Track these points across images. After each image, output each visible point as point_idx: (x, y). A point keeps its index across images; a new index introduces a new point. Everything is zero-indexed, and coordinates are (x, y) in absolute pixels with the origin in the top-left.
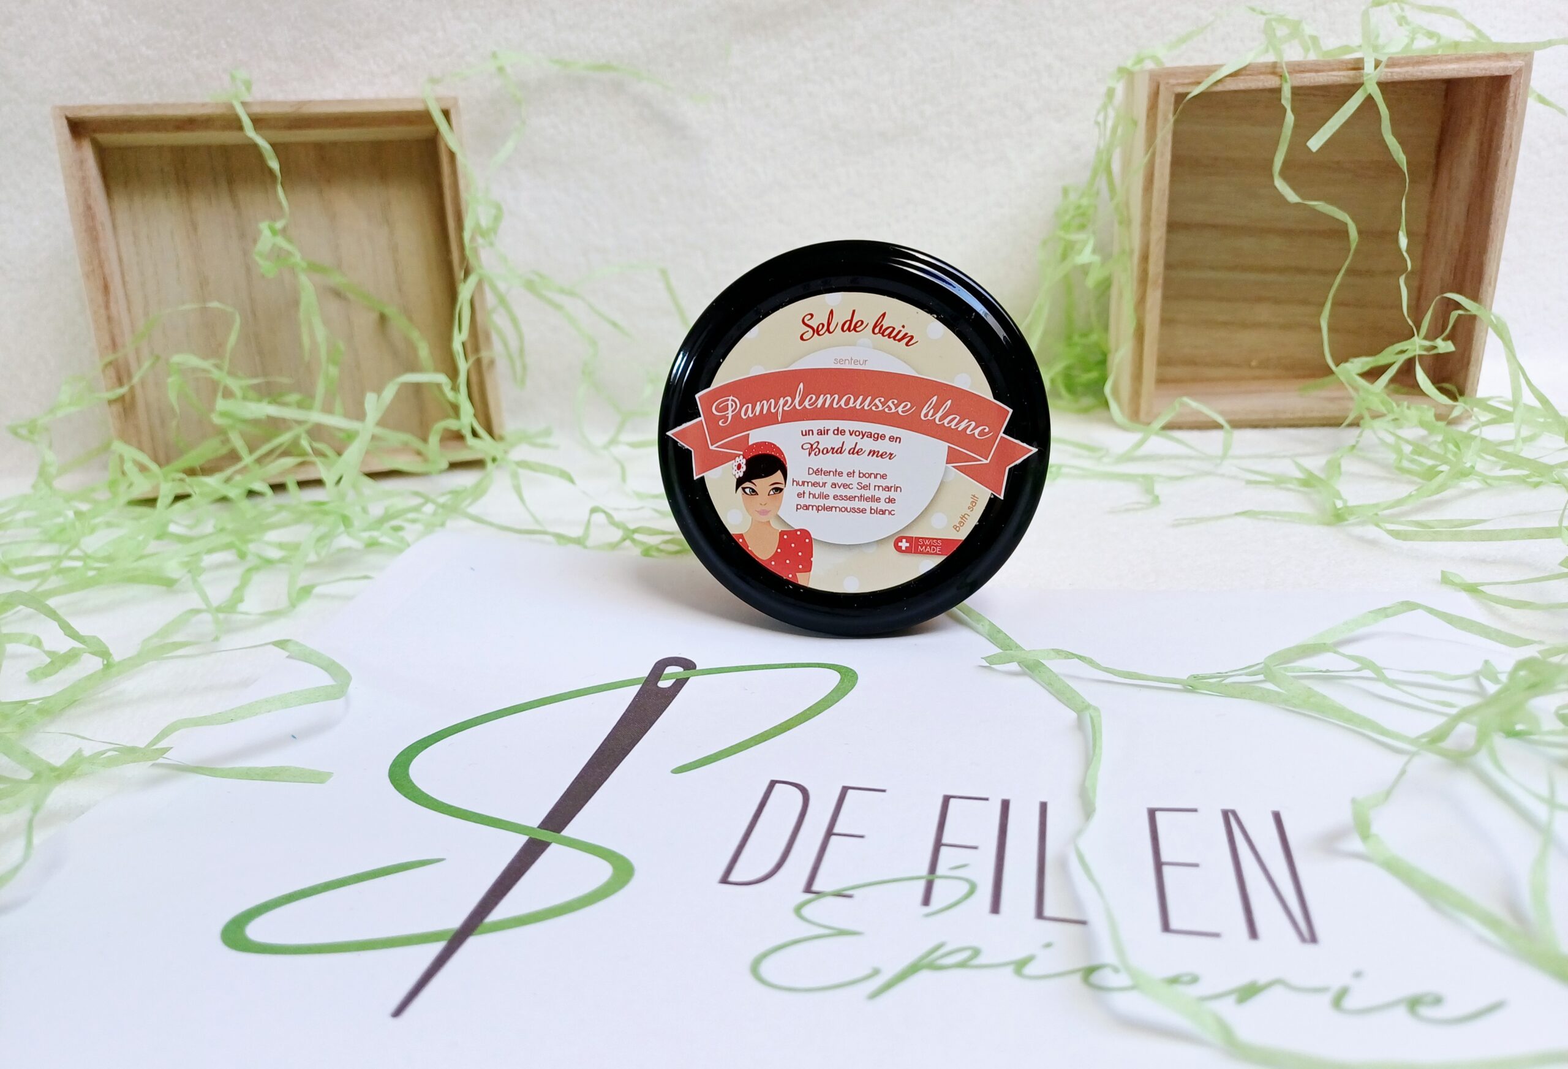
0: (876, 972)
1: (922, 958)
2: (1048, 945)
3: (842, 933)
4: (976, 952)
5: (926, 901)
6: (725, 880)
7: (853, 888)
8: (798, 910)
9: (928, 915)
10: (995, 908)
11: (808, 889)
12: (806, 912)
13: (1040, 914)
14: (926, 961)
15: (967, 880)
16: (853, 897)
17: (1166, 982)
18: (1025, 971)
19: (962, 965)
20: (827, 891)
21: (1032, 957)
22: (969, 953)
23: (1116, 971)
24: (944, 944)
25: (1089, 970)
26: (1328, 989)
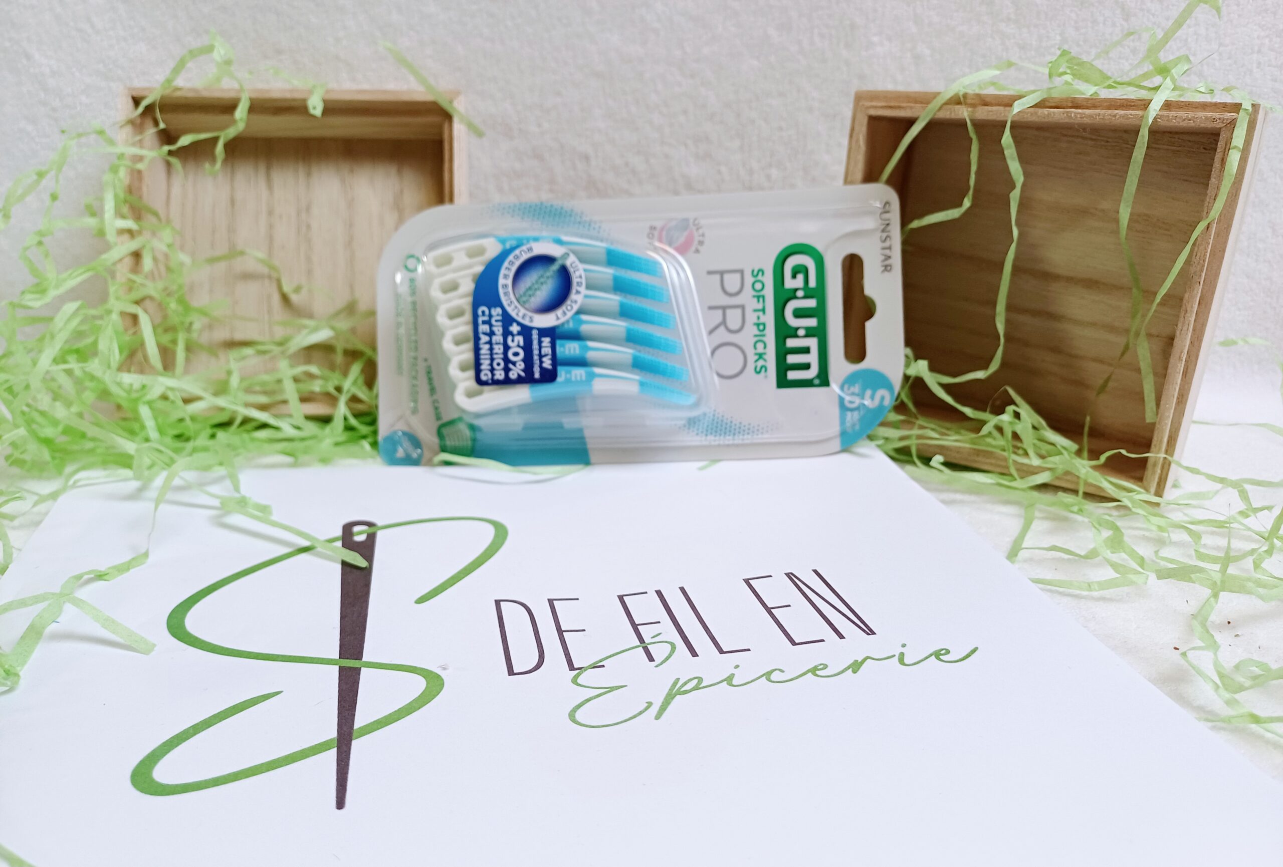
0: (650, 704)
1: (671, 689)
2: (737, 667)
3: (614, 689)
4: (700, 679)
5: (651, 659)
6: (511, 672)
7: (601, 661)
8: (574, 681)
9: (657, 666)
10: (694, 654)
11: (571, 667)
12: (580, 681)
13: (721, 651)
14: (674, 691)
15: (666, 642)
16: (603, 666)
17: (814, 671)
18: (734, 683)
19: (696, 688)
20: (586, 666)
21: (733, 675)
22: (696, 681)
23: (783, 671)
24: (678, 679)
25: (768, 675)
26: (895, 656)
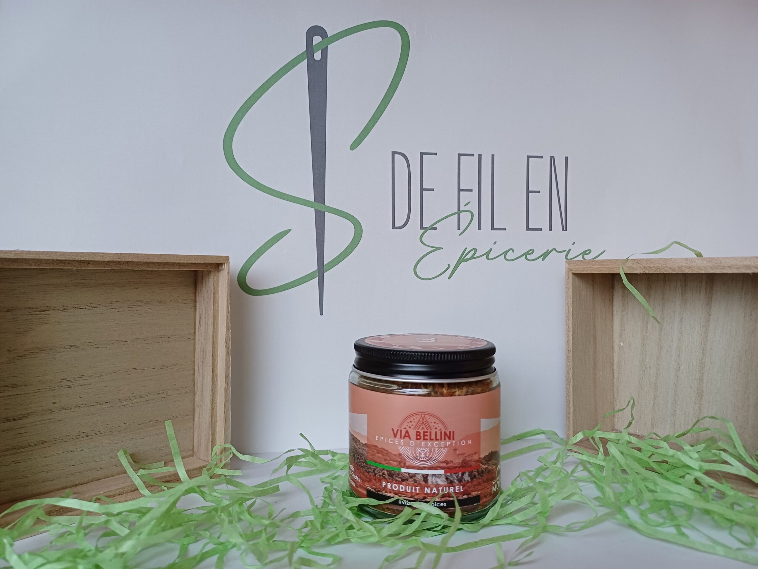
0: (449, 266)
1: (461, 255)
2: (495, 243)
3: (437, 249)
4: (476, 250)
5: (459, 228)
6: (394, 227)
7: (435, 224)
8: (421, 238)
9: (460, 236)
10: (480, 228)
11: (422, 228)
12: (424, 239)
13: (493, 229)
14: (462, 258)
15: (470, 212)
16: (436, 229)
17: (526, 254)
18: (490, 257)
19: (472, 258)
20: (428, 226)
21: (491, 249)
22: (473, 252)
23: (513, 251)
24: (466, 249)
25: (506, 253)
26: (566, 251)
